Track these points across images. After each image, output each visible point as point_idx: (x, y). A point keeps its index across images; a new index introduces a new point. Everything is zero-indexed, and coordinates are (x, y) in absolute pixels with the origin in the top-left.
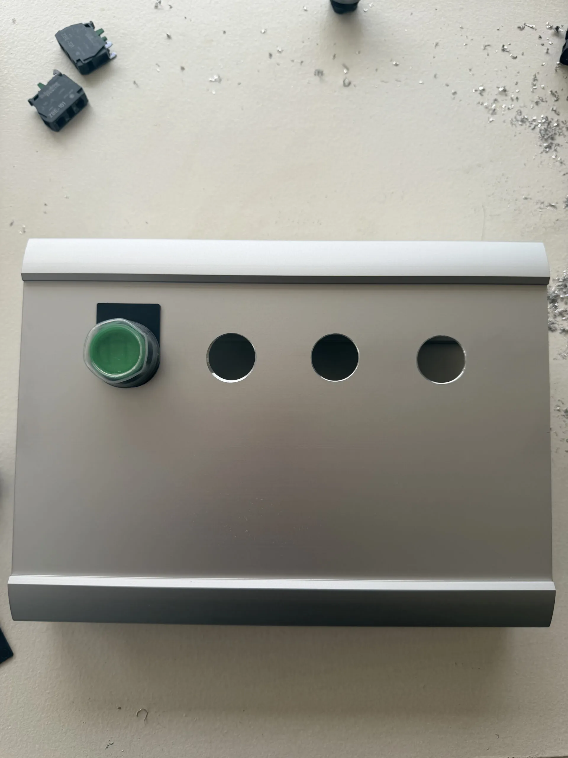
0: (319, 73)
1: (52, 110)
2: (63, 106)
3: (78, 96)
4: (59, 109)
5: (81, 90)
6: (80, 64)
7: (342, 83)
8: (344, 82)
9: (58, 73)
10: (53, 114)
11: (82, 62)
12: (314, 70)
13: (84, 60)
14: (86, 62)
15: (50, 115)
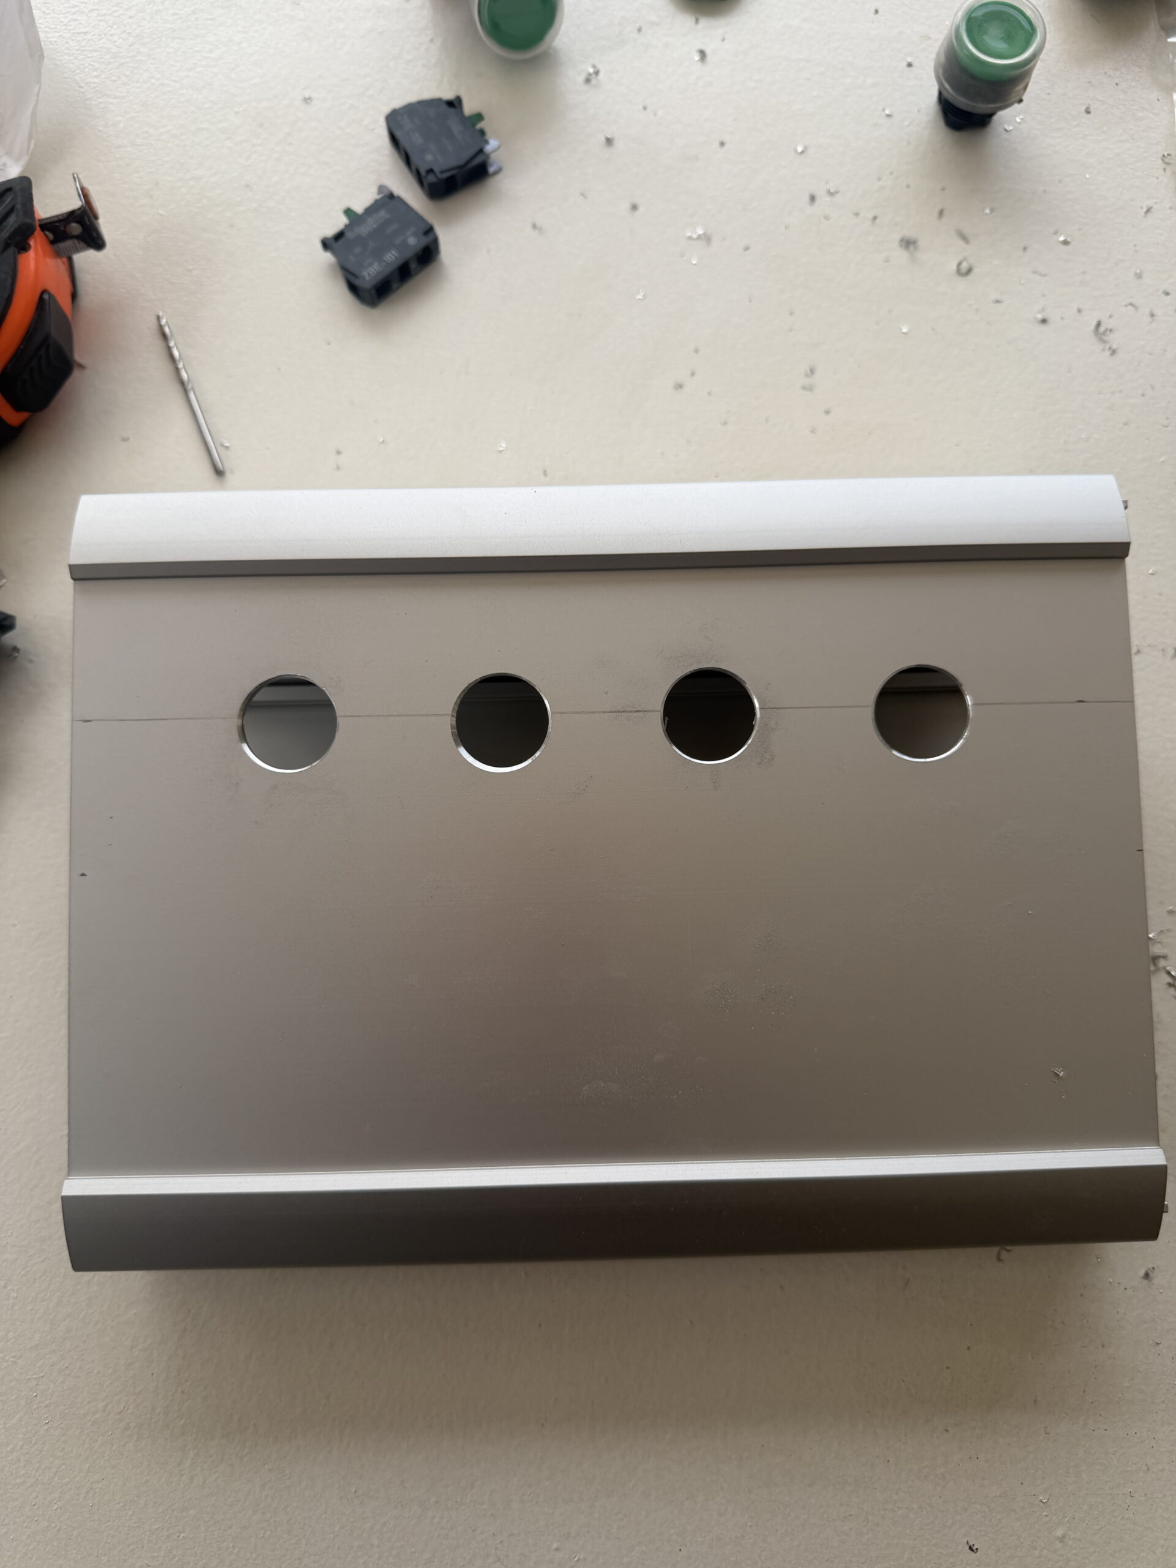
0: (908, 243)
1: (370, 265)
2: (392, 257)
3: (425, 241)
4: (384, 264)
5: (429, 230)
6: (431, 178)
7: (954, 267)
8: (959, 264)
9: (386, 193)
10: (371, 272)
11: (436, 176)
12: (898, 237)
13: (442, 172)
14: (445, 175)
15: (365, 274)
